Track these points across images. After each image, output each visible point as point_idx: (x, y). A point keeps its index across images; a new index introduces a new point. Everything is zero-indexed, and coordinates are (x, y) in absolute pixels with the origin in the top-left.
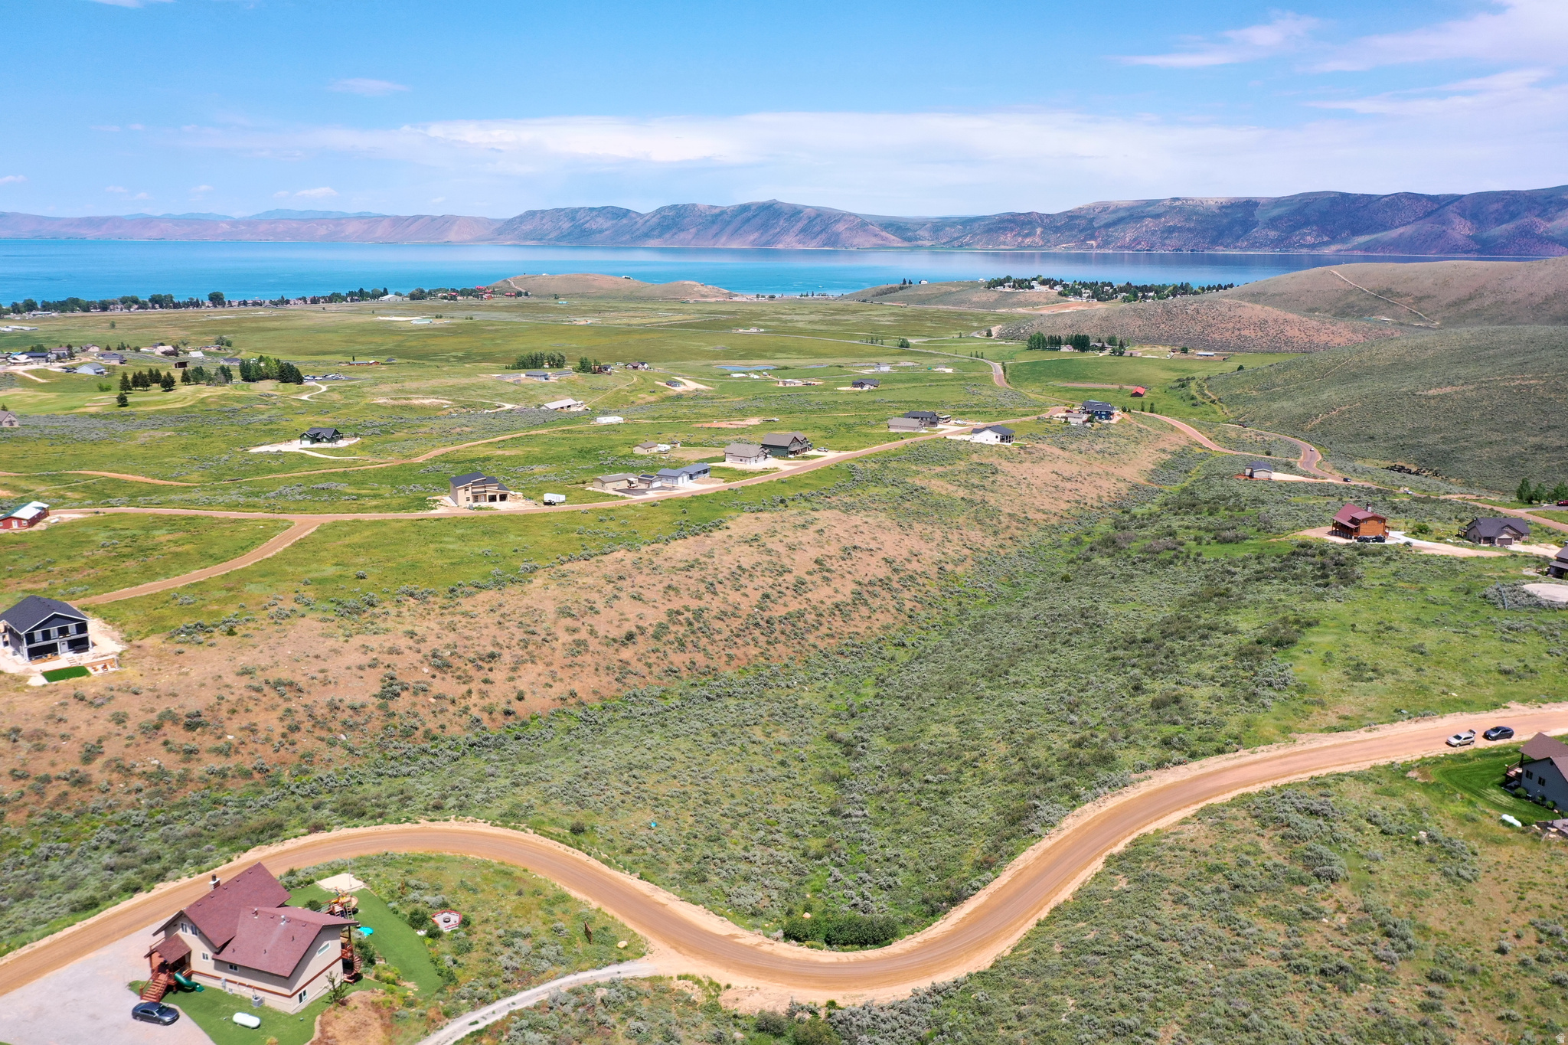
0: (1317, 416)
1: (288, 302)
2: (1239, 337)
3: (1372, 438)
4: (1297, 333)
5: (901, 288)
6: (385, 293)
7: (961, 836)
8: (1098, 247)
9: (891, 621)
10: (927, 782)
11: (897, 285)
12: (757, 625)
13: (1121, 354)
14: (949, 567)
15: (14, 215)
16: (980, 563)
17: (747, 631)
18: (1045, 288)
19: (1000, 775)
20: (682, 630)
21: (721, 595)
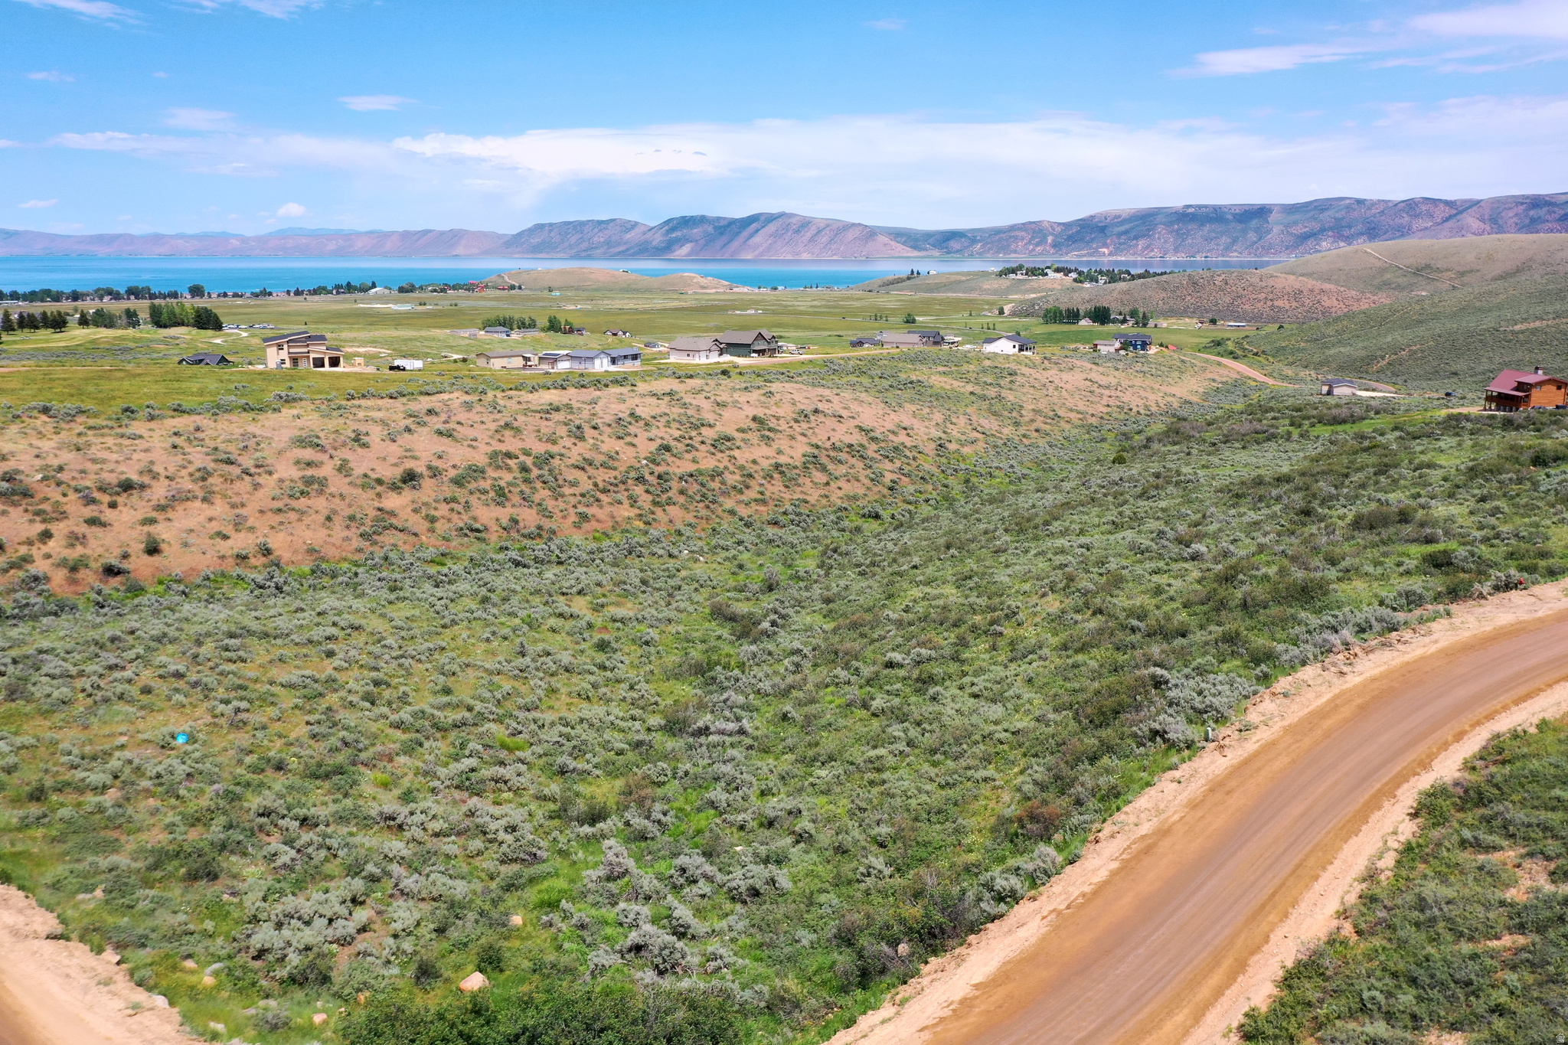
0: (1383, 358)
1: (270, 294)
2: (1272, 308)
3: (1455, 374)
4: (1335, 303)
5: (909, 278)
6: (374, 286)
7: (963, 763)
8: (1110, 254)
9: (861, 491)
10: (890, 665)
11: (904, 276)
12: (640, 480)
13: (1145, 325)
14: (952, 447)
15: (26, 232)
16: (996, 446)
17: (622, 487)
18: (1060, 275)
19: (1055, 641)
20: (508, 477)
21: (591, 441)
